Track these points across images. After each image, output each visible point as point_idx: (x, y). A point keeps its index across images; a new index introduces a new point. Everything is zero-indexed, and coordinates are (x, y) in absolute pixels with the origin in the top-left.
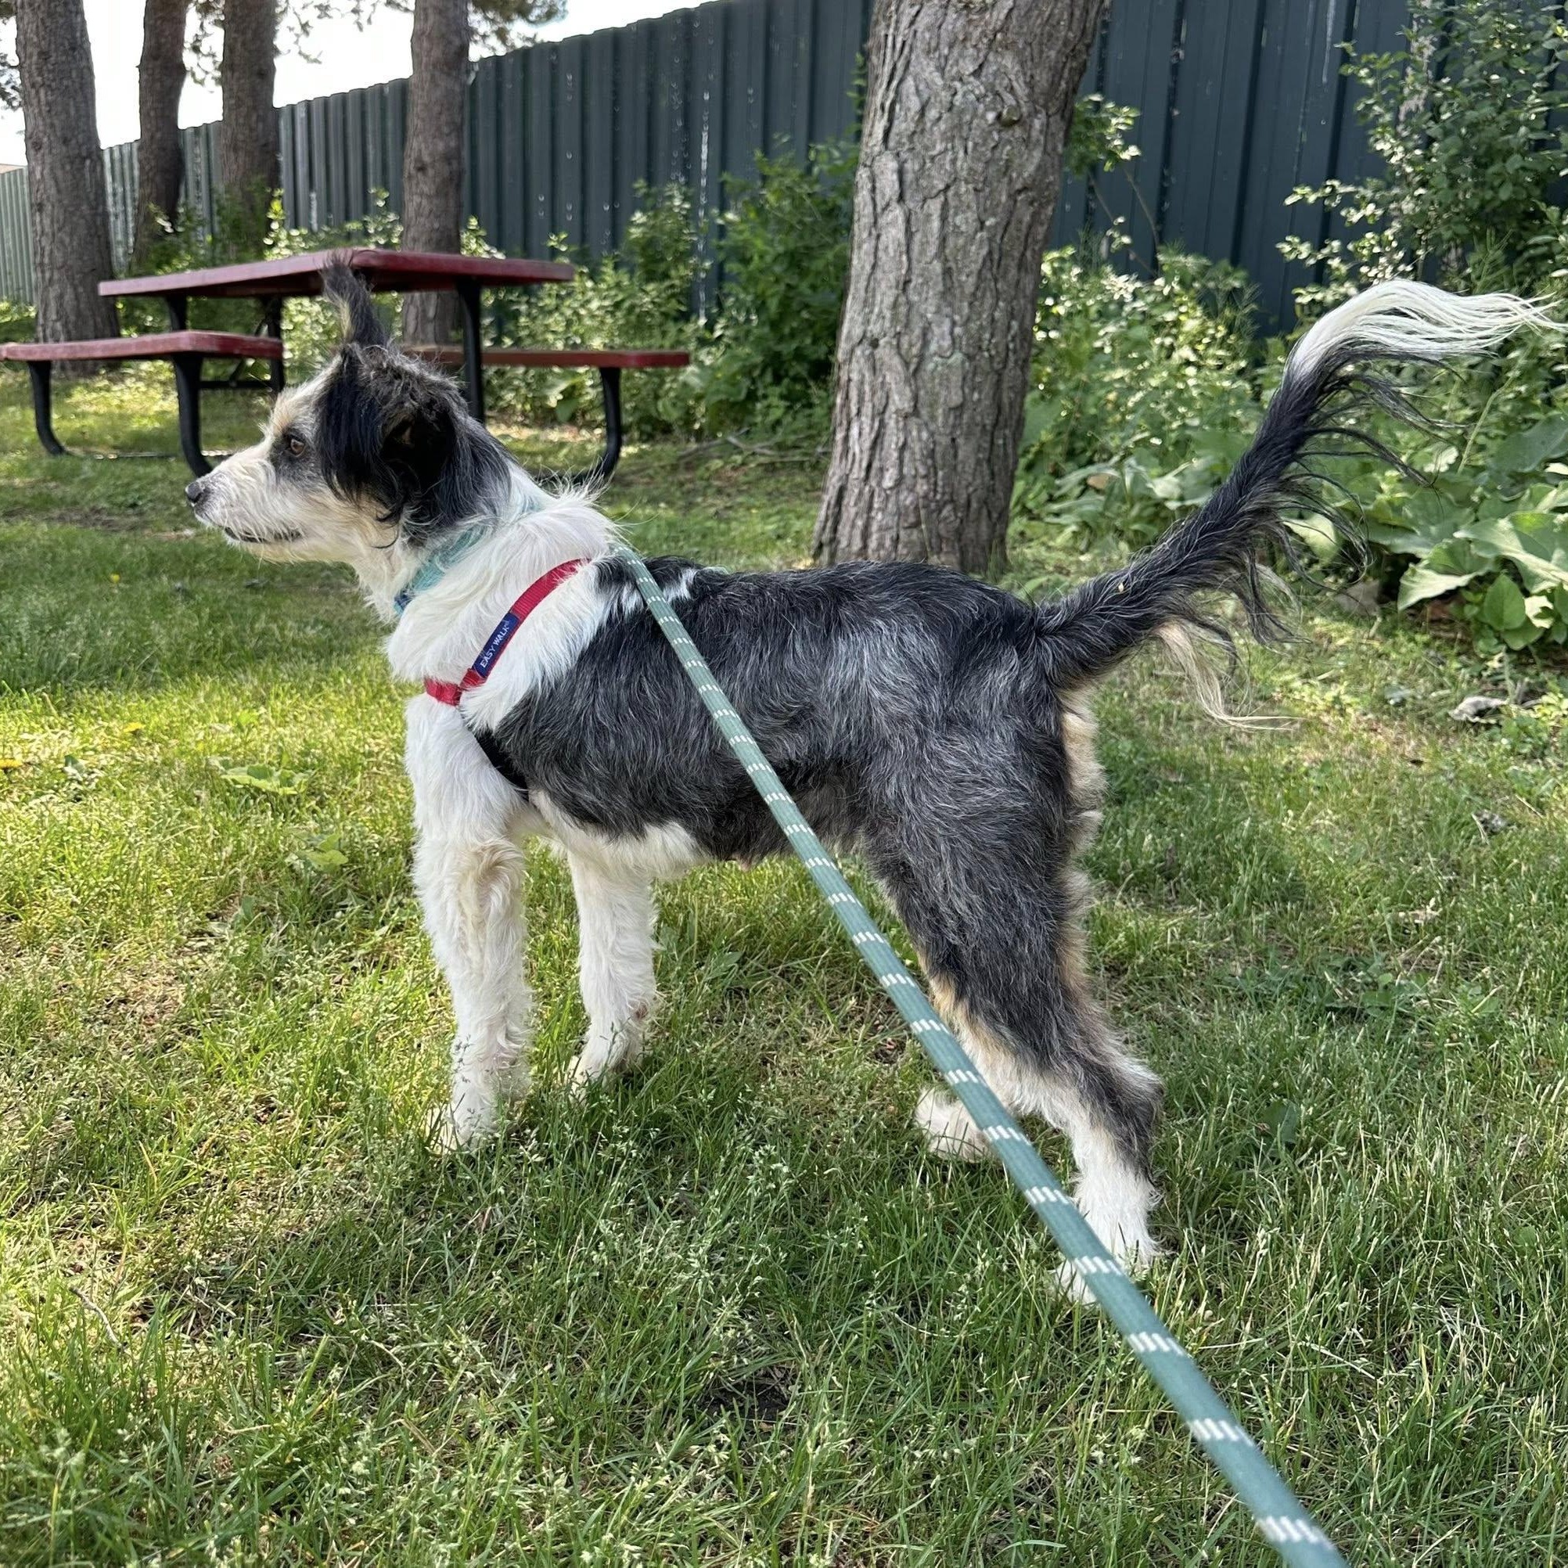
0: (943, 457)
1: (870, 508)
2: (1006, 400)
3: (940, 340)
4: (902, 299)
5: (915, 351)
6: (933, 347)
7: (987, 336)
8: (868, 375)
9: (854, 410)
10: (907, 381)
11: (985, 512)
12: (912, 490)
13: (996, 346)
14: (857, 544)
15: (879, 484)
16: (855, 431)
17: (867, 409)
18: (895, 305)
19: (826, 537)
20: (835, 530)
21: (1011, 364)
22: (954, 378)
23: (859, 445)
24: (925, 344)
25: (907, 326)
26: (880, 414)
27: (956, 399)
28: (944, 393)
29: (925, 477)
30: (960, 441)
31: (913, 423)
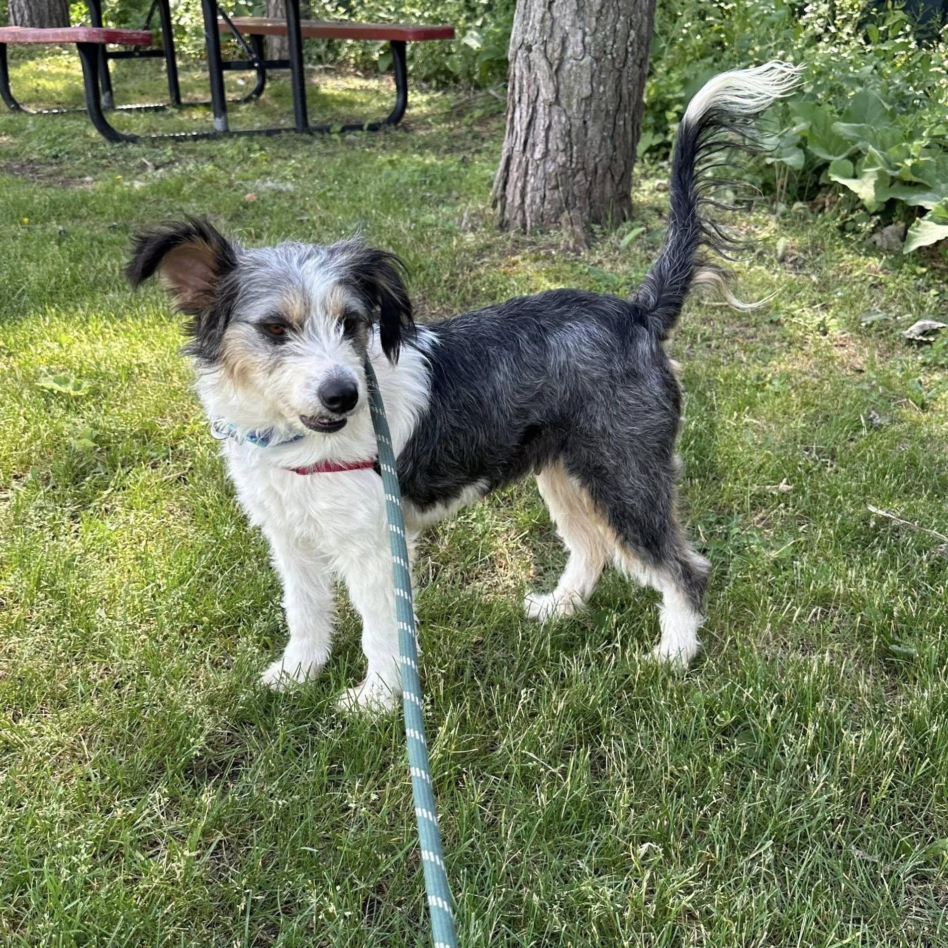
0: (577, 135)
1: (526, 173)
2: (625, 91)
3: (574, 47)
4: (548, 15)
5: (556, 55)
6: (569, 52)
7: (611, 42)
8: (525, 74)
9: (517, 99)
10: (551, 77)
11: (609, 176)
12: (554, 161)
13: (617, 50)
14: (518, 201)
15: (532, 156)
16: (517, 115)
17: (525, 99)
18: (543, 20)
19: (499, 193)
20: (504, 188)
21: (630, 63)
22: (585, 76)
23: (520, 126)
24: (564, 49)
25: (551, 36)
26: (533, 103)
27: (586, 92)
28: (577, 87)
29: (564, 150)
30: (590, 123)
31: (555, 108)
